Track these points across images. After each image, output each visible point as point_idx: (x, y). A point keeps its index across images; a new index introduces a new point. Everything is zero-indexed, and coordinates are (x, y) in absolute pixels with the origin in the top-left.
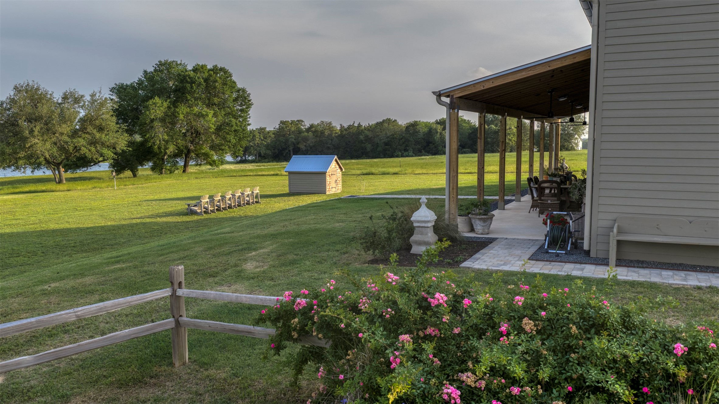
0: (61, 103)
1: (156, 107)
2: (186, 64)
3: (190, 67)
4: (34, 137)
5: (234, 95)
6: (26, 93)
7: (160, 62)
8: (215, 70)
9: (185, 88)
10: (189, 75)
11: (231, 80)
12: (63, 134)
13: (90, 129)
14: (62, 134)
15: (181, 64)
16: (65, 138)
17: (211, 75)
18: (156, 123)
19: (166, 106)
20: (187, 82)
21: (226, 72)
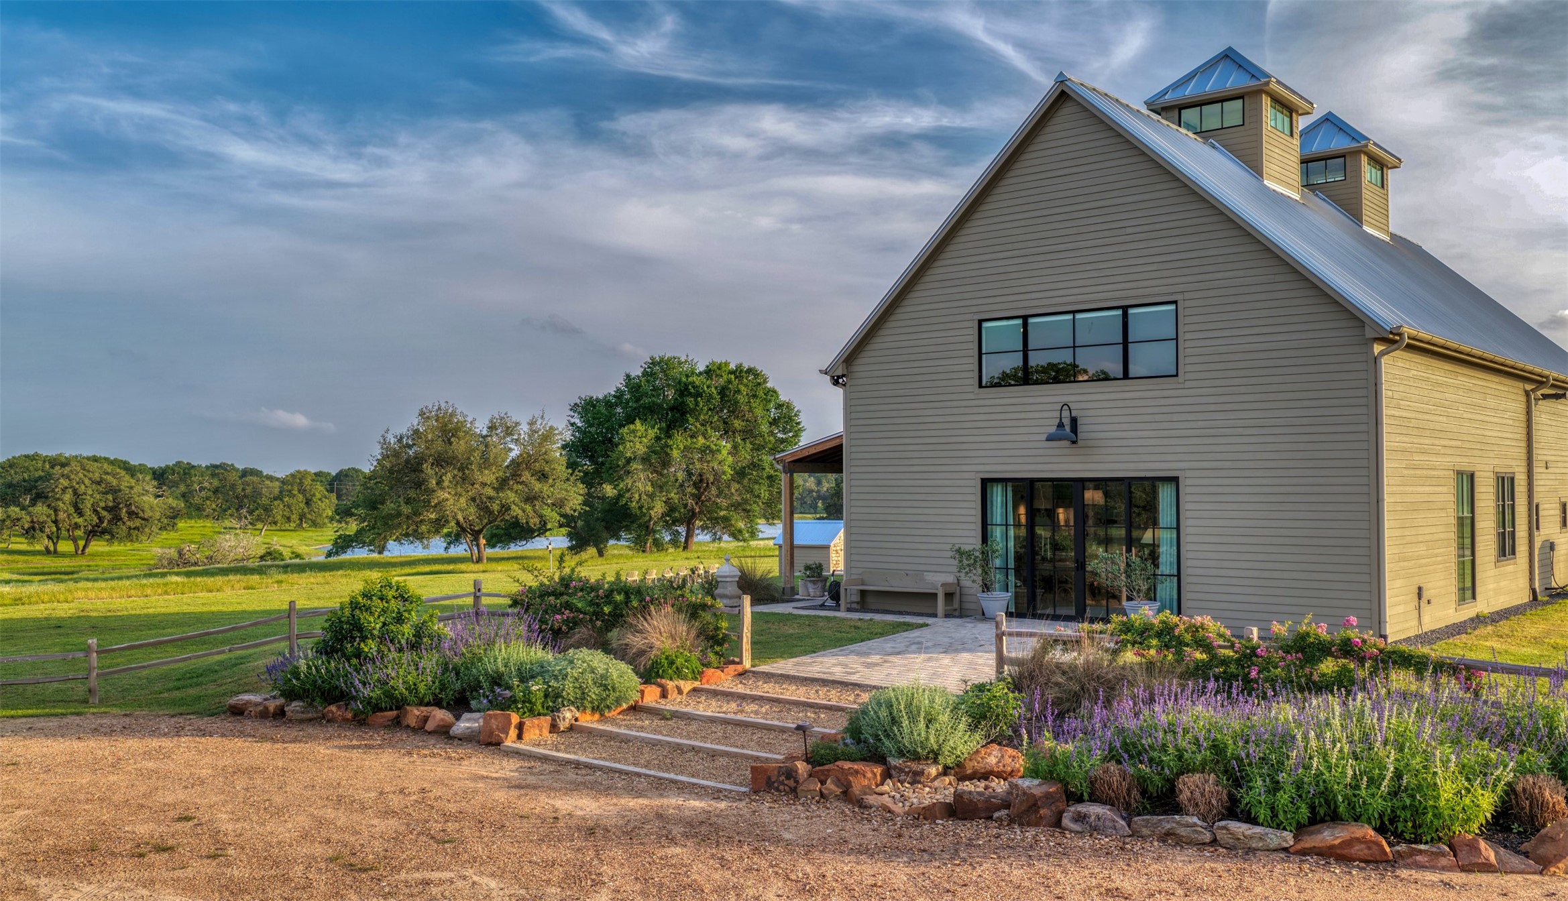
0: (487, 436)
1: (635, 437)
2: (695, 361)
3: (701, 368)
4: (443, 489)
5: (773, 415)
6: (436, 421)
7: (653, 360)
8: (739, 373)
9: (685, 404)
10: (694, 382)
11: (766, 388)
12: (486, 484)
13: (526, 476)
14: (484, 485)
15: (686, 362)
16: (490, 492)
18: (635, 466)
19: (653, 435)
20: (690, 394)
21: (758, 375)
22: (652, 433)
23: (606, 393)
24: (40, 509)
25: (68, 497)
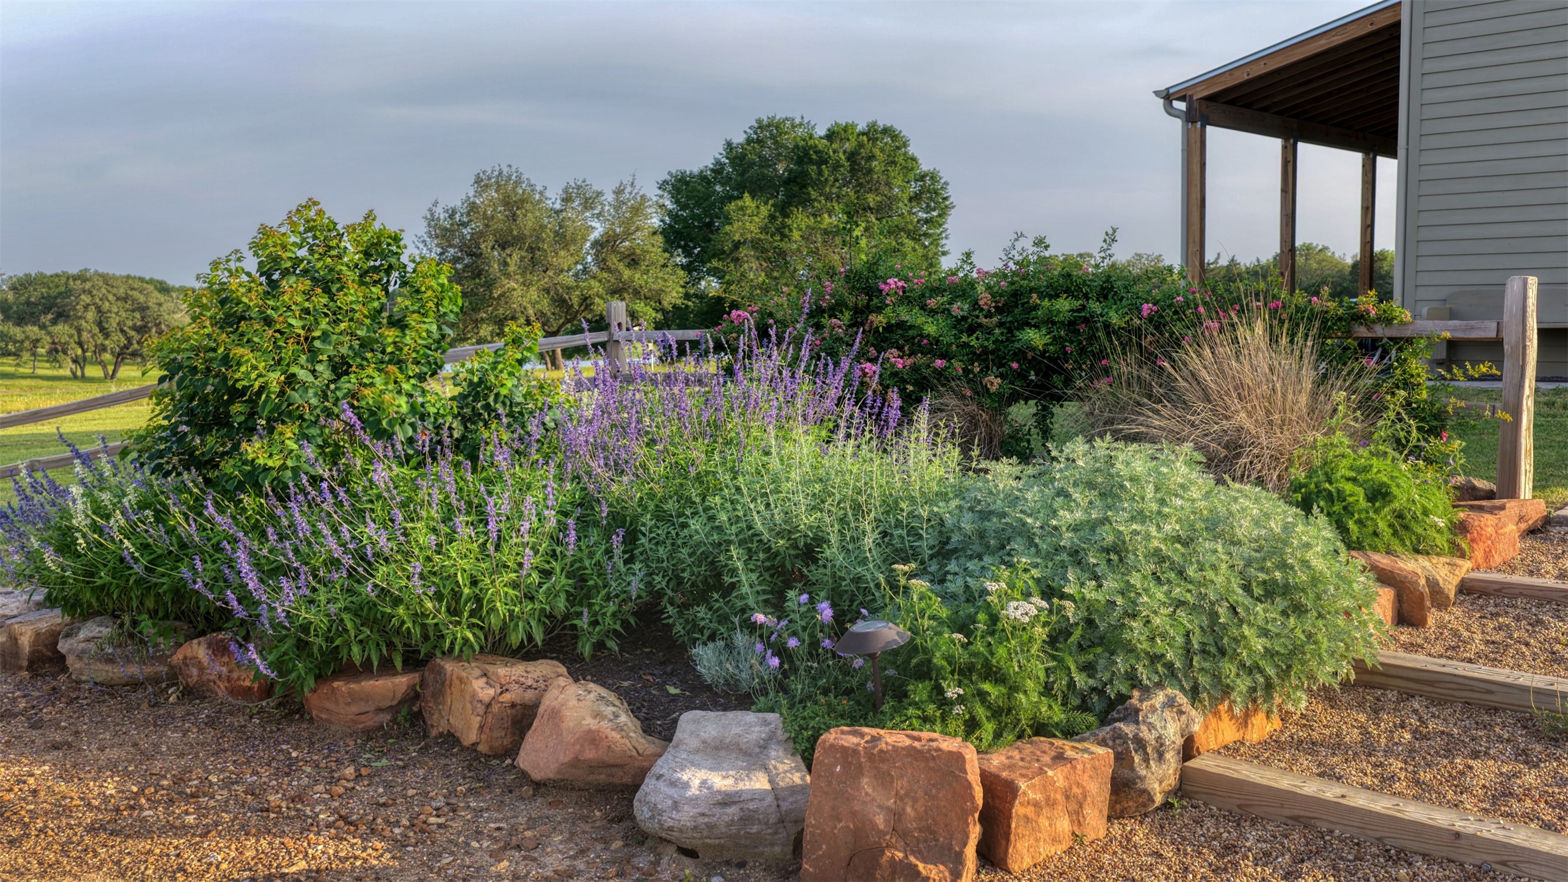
0: (560, 211)
1: (744, 215)
2: (812, 123)
3: (821, 131)
4: (508, 276)
5: (914, 188)
6: (497, 190)
7: (759, 121)
8: (873, 133)
9: (805, 174)
10: (816, 146)
11: (905, 153)
12: (561, 270)
13: (612, 261)
14: (559, 271)
15: (801, 124)
16: (566, 279)
17: (861, 145)
18: (743, 252)
19: (766, 213)
20: (811, 161)
21: (896, 136)
22: (765, 211)
23: (702, 167)
24: (62, 330)
25: (91, 315)
